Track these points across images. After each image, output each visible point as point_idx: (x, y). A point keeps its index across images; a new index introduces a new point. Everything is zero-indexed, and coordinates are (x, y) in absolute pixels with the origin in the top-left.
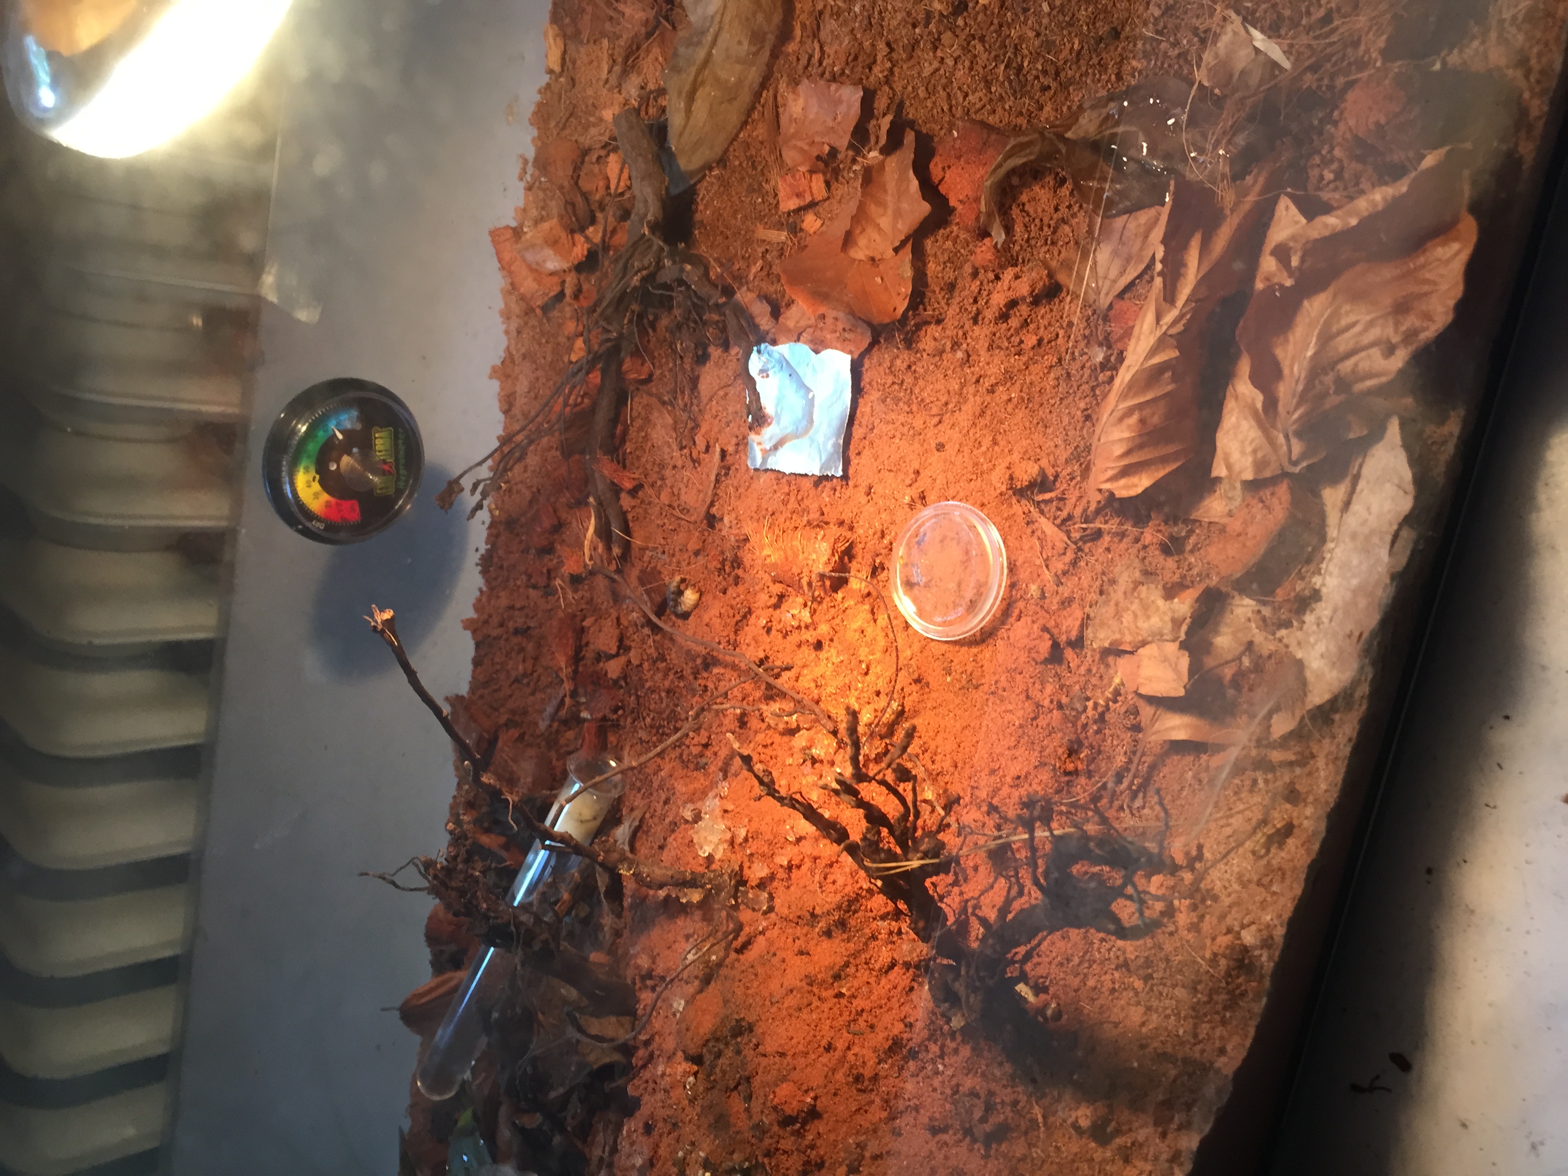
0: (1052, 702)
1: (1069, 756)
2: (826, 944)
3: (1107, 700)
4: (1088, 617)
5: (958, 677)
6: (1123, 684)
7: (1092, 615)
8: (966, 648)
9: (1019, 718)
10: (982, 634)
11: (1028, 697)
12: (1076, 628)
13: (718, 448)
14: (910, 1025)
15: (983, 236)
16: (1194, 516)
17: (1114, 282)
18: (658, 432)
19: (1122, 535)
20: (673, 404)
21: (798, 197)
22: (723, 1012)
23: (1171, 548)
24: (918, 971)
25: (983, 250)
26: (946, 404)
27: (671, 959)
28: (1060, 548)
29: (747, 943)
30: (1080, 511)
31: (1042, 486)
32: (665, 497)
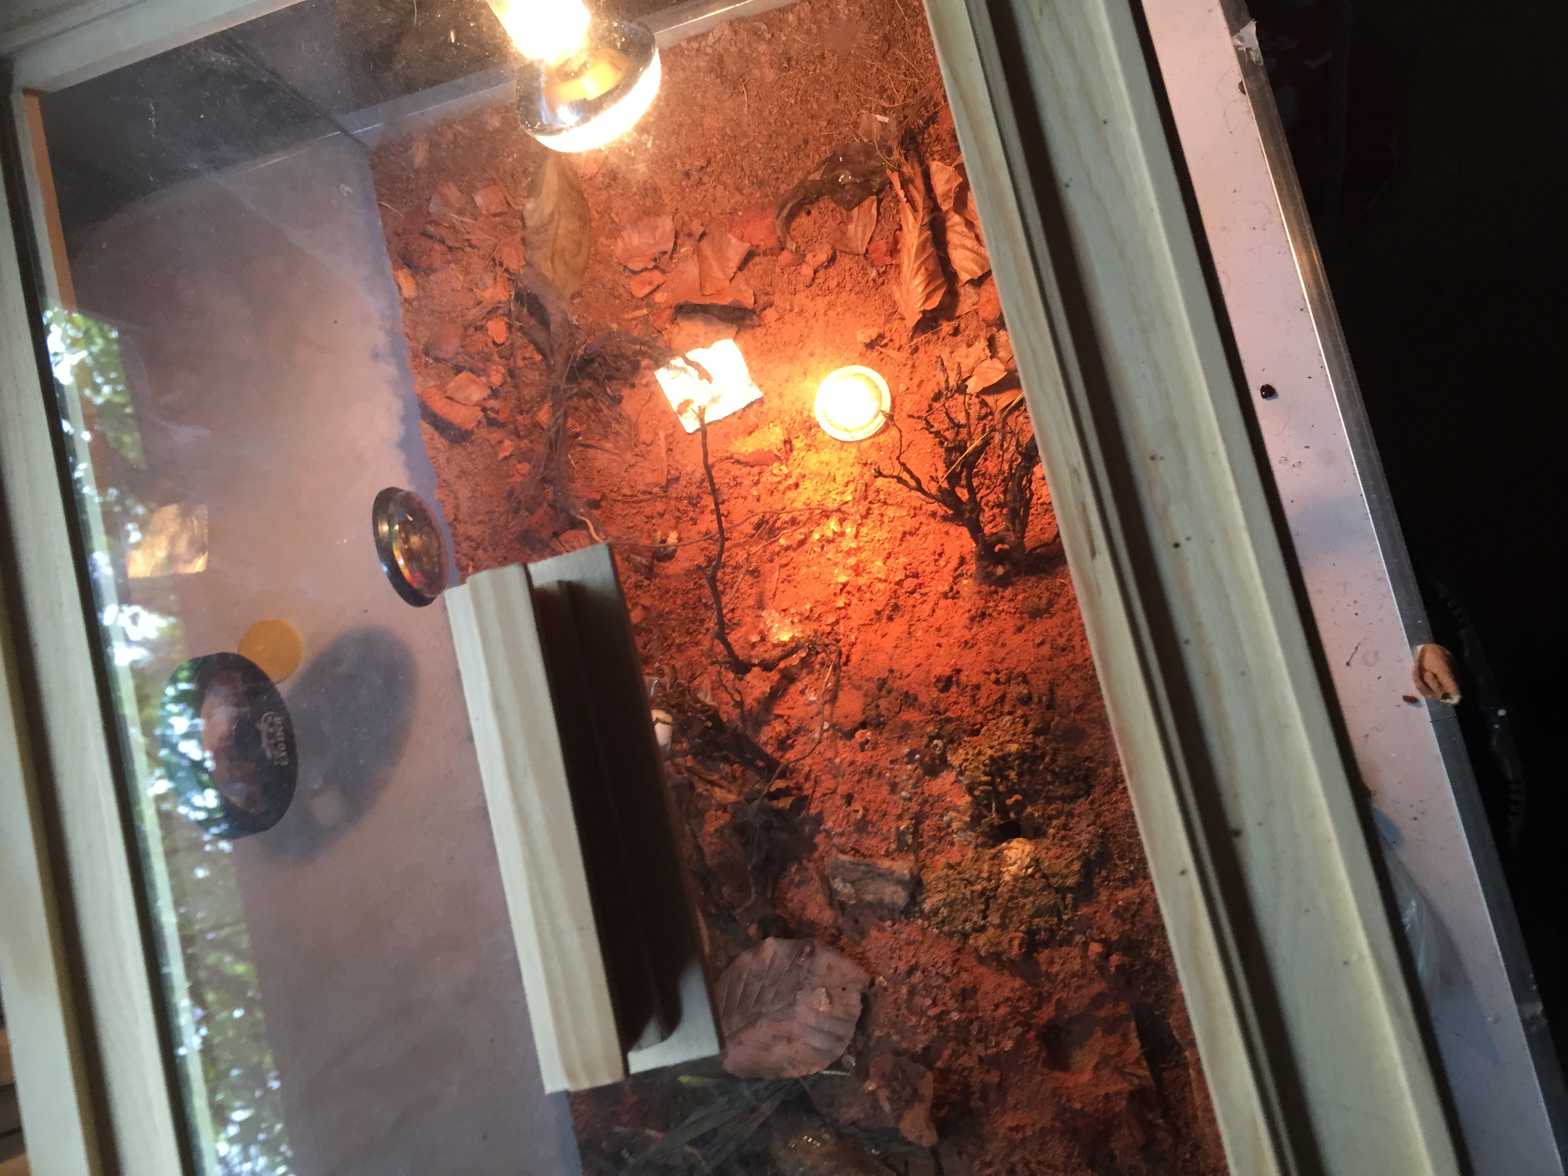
2: (892, 625)
13: (662, 434)
14: (970, 611)
15: (782, 249)
16: (957, 315)
17: (863, 240)
18: (601, 459)
19: (928, 342)
20: (606, 437)
21: (650, 283)
22: (862, 693)
23: (956, 332)
24: (952, 594)
25: (785, 257)
26: (801, 336)
27: (799, 713)
28: (904, 361)
29: (848, 657)
30: (904, 340)
31: (881, 336)
32: (627, 491)
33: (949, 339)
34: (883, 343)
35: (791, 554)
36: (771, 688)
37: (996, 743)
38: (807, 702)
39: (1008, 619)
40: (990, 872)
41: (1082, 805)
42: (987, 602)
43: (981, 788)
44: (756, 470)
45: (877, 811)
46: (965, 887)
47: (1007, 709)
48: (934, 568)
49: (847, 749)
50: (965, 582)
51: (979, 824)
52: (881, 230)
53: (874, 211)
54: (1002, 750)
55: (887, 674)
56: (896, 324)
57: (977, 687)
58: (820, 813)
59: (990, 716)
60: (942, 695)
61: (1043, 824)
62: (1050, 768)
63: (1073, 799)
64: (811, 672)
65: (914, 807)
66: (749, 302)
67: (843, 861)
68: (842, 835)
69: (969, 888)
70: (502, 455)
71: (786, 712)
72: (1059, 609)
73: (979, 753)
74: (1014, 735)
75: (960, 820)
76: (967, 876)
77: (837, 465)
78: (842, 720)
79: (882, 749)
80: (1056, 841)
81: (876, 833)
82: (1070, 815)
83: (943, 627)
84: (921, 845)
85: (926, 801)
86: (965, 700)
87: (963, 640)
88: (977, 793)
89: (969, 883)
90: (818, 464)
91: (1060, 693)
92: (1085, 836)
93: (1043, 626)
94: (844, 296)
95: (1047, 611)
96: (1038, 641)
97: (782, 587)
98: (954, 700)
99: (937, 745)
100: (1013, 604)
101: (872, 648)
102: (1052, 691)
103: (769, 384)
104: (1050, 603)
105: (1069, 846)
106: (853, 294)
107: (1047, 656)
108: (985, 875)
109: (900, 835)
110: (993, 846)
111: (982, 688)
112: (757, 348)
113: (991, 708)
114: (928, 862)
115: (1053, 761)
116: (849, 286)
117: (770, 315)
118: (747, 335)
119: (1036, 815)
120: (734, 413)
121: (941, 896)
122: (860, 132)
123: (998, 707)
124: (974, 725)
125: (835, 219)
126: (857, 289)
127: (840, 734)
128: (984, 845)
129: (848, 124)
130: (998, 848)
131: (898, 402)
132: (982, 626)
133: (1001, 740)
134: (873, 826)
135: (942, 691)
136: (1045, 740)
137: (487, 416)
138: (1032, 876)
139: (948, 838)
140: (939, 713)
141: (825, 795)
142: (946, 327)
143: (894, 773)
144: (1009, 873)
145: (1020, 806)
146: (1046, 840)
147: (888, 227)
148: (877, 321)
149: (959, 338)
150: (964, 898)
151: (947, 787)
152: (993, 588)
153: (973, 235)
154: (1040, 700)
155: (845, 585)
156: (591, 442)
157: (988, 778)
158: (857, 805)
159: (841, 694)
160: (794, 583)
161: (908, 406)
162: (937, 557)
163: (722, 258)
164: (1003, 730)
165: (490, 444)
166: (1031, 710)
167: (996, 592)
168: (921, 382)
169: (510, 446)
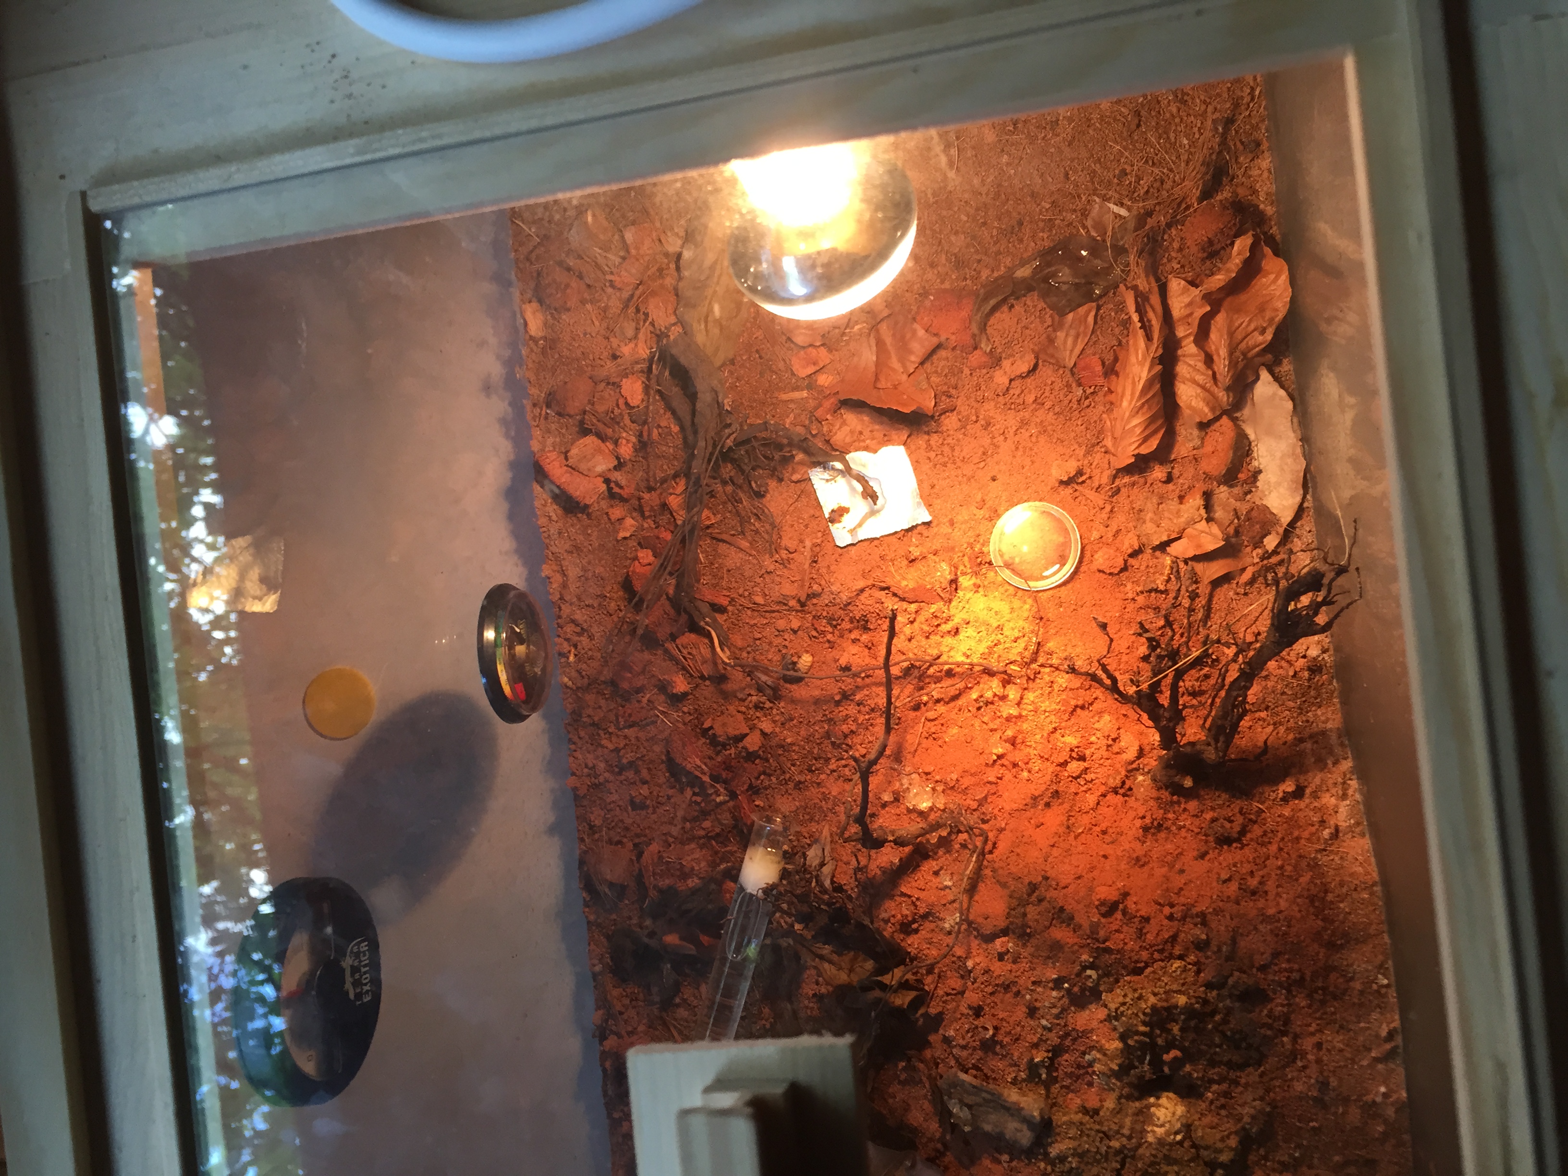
13: (808, 544)
14: (1144, 817)
15: (976, 348)
16: (1173, 457)
17: (1072, 351)
18: (732, 558)
19: (1133, 484)
20: (743, 533)
21: (814, 364)
22: (1007, 892)
23: (1169, 479)
24: (1124, 790)
25: (976, 358)
26: (984, 454)
27: (931, 896)
28: (1101, 505)
29: (995, 844)
30: (1105, 480)
31: (1080, 473)
32: (760, 600)
33: (1160, 488)
34: (1080, 480)
35: (941, 708)
36: (901, 860)
37: (1162, 990)
38: (940, 886)
39: (1189, 838)
40: (1132, 1129)
41: (1251, 1075)
42: (1166, 812)
43: (1136, 1038)
44: (913, 607)
45: (1010, 1033)
46: (1101, 1142)
47: (1177, 951)
48: (1106, 754)
49: (981, 951)
50: (1141, 778)
51: (1128, 1074)
52: (1095, 343)
53: (1091, 319)
54: (1166, 1001)
55: (1040, 879)
56: (1098, 457)
57: (1147, 920)
58: (941, 1014)
59: (1156, 956)
60: (1103, 920)
61: (1201, 1086)
62: (1220, 1028)
63: (1241, 1067)
64: (948, 852)
65: (1054, 1039)
66: (929, 404)
67: (964, 1081)
68: (964, 1047)
69: (1106, 1142)
70: (622, 535)
71: (916, 894)
72: (1252, 840)
73: (1140, 998)
74: (1183, 984)
75: (1106, 1065)
76: (1105, 1129)
77: (1008, 616)
78: (980, 920)
79: (1024, 965)
80: (1213, 1107)
81: (1005, 1056)
82: (1236, 1083)
83: (1110, 831)
84: (1055, 1080)
85: (1067, 1035)
86: (1129, 931)
87: (1135, 855)
88: (1131, 1042)
89: (1107, 1136)
90: (985, 612)
91: (1242, 943)
92: (1246, 1110)
93: (1230, 856)
94: (1041, 414)
95: (1238, 840)
96: (1224, 876)
97: (925, 743)
98: (1116, 927)
99: (1090, 977)
100: (1197, 822)
101: (1024, 840)
102: (1234, 941)
103: (937, 503)
104: (1243, 832)
105: (1227, 1116)
106: (1051, 414)
107: (1232, 897)
108: (1126, 1131)
109: (1033, 1068)
110: (1139, 1099)
111: (1152, 921)
112: (929, 458)
113: (1161, 947)
114: (1060, 1100)
115: (1225, 1021)
116: (1048, 404)
117: (950, 422)
118: (921, 441)
119: (1195, 1075)
120: (896, 533)
121: (1071, 1144)
122: (1089, 223)
123: (1168, 946)
124: (1137, 962)
125: (1043, 322)
126: (1057, 409)
127: (975, 933)
128: (1129, 1098)
129: (1075, 211)
130: (1145, 1102)
131: (1088, 554)
132: (1157, 841)
133: (1167, 988)
134: (1002, 1047)
135: (1104, 915)
136: (1218, 995)
137: (610, 489)
138: (1180, 1143)
139: (1088, 1078)
140: (1097, 940)
141: (948, 994)
142: (1158, 473)
143: (1035, 996)
144: (1156, 1132)
145: (1177, 1064)
146: (1201, 1103)
147: (1106, 341)
148: (1077, 452)
149: (1170, 486)
150: (1097, 1152)
151: (1094, 1024)
152: (1175, 798)
153: (1210, 373)
154: (1219, 950)
155: (1000, 757)
156: (724, 537)
157: (1148, 1029)
158: (986, 1021)
159: (981, 886)
160: (940, 742)
161: (1101, 559)
162: (1110, 742)
163: (904, 348)
164: (1171, 976)
165: (609, 519)
166: (1207, 958)
167: (1179, 803)
168: (1118, 531)
169: (632, 526)
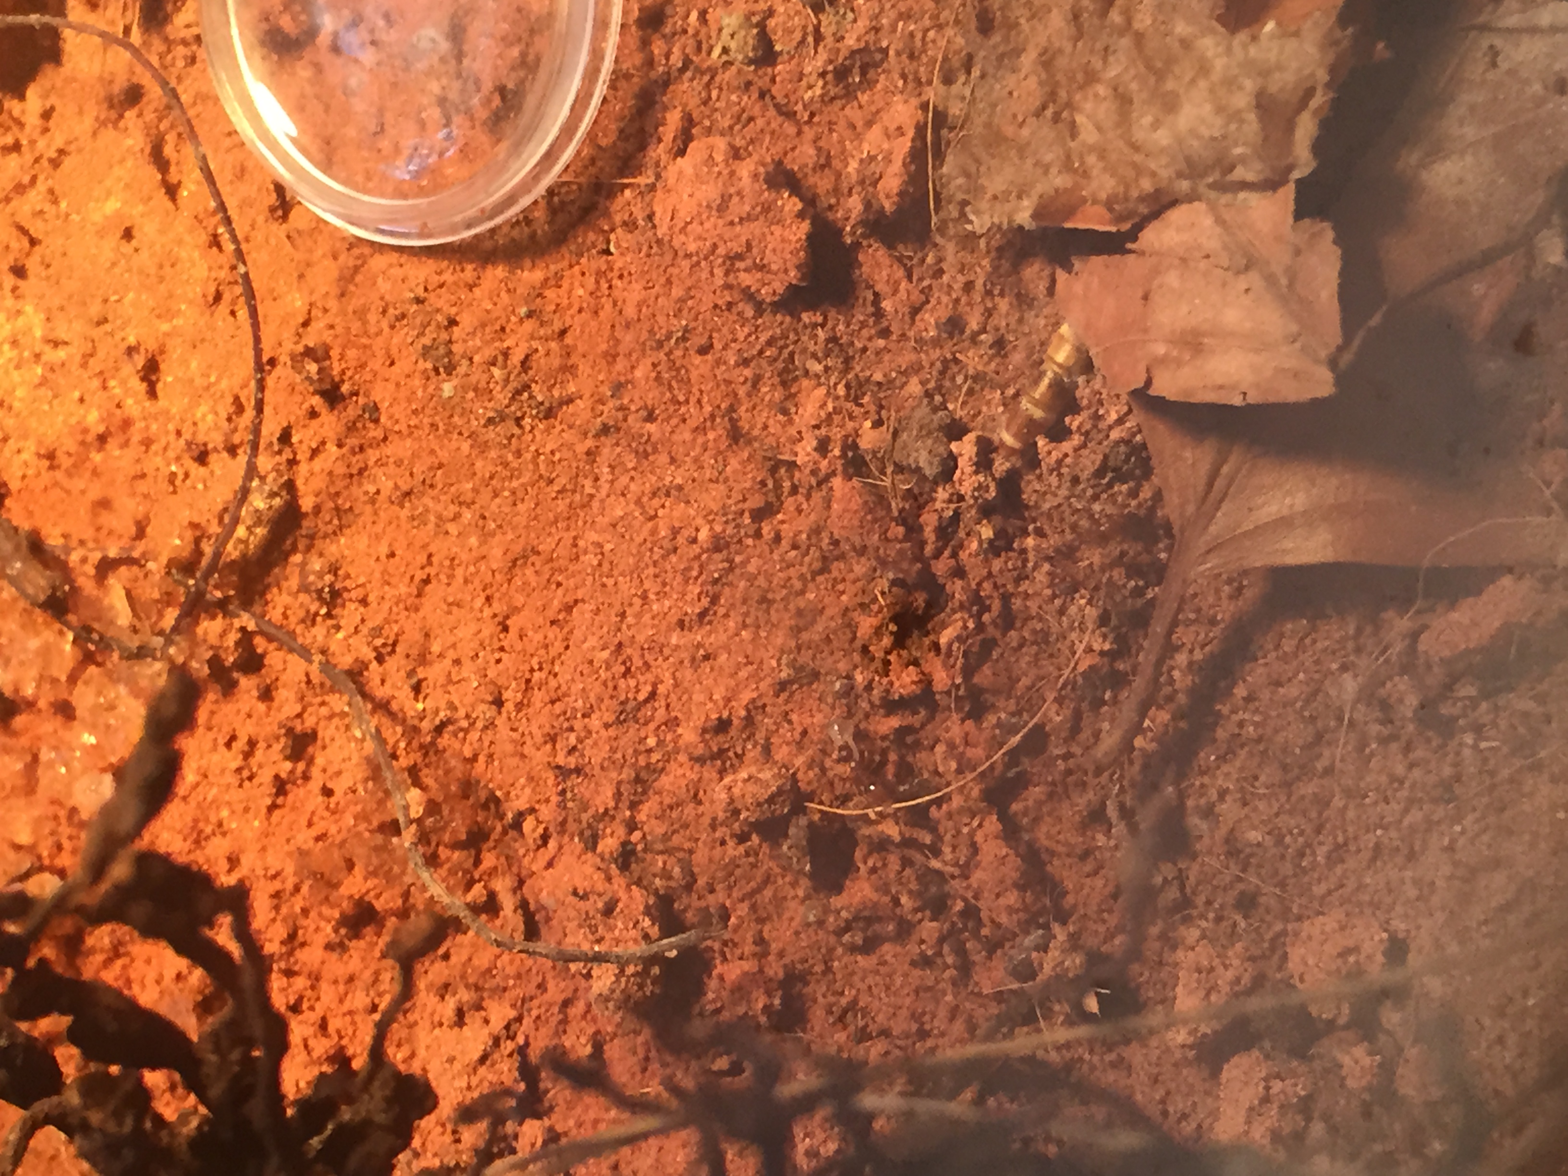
0: (823, 447)
1: (900, 642)
3: (1031, 428)
4: (940, 118)
5: (478, 377)
6: (1086, 365)
7: (955, 110)
8: (500, 271)
9: (709, 516)
10: (553, 211)
11: (736, 435)
12: (897, 166)
